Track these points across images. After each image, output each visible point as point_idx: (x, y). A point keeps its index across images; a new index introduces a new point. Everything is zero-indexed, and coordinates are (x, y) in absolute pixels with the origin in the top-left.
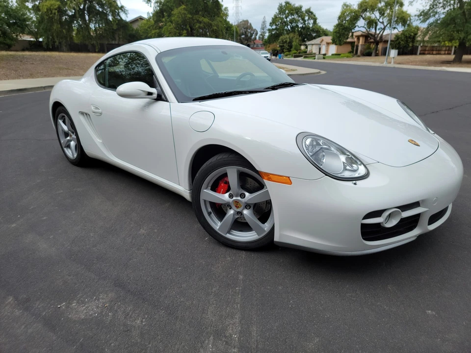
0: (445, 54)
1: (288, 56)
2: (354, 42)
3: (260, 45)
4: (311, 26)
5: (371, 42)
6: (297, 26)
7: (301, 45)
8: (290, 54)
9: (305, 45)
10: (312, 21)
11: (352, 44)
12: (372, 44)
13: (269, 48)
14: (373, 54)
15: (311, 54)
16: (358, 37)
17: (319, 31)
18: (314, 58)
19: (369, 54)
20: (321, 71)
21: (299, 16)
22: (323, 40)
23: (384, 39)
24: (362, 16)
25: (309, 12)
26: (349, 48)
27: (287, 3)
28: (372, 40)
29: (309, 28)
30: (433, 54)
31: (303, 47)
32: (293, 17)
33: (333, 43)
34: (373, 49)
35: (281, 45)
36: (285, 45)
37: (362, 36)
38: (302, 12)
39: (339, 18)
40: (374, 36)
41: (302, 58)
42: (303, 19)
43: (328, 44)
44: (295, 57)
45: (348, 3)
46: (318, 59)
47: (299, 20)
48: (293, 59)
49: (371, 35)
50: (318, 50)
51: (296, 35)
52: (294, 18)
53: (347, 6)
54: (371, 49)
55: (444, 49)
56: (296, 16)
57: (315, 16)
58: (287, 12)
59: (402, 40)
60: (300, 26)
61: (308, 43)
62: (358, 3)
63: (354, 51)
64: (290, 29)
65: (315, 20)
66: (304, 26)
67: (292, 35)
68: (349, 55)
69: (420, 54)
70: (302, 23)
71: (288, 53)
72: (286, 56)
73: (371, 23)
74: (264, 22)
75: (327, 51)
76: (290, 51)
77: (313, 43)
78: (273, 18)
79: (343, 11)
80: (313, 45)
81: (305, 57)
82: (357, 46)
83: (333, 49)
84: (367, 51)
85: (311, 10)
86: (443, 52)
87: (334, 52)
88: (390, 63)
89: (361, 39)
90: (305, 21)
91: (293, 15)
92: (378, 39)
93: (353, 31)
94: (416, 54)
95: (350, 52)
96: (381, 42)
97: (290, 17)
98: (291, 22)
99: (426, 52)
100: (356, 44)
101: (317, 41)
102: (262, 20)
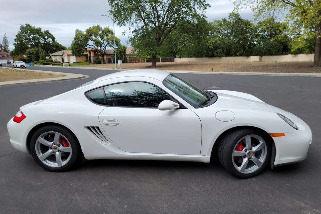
0: (142, 62)
1: (38, 64)
2: (88, 55)
3: (5, 56)
4: (51, 43)
5: (99, 55)
6: (40, 42)
7: (46, 56)
8: (39, 63)
9: (49, 56)
10: (51, 40)
11: (86, 55)
12: (99, 56)
13: (17, 58)
14: (102, 62)
15: (57, 63)
16: (90, 52)
17: (58, 46)
18: (62, 65)
19: (99, 63)
20: (86, 76)
21: (40, 36)
22: (64, 53)
23: (107, 53)
24: (90, 39)
25: (47, 33)
26: (84, 58)
27: (28, 25)
28: (99, 54)
29: (49, 44)
30: (135, 62)
31: (47, 58)
32: (34, 35)
33: (73, 55)
34: (101, 59)
35: (29, 56)
36: (32, 56)
37: (92, 51)
38: (42, 33)
39: (75, 39)
40: (100, 51)
41: (51, 65)
42: (44, 38)
43: (69, 55)
44: (44, 64)
45: (79, 30)
46: (65, 66)
47: (40, 38)
48: (42, 66)
49: (98, 50)
50: (62, 60)
51: (41, 49)
52: (36, 36)
53: (79, 32)
54: (99, 59)
55: (141, 59)
56: (37, 35)
57: (52, 36)
58: (29, 31)
59: (118, 54)
60: (42, 42)
61: (51, 55)
62: (86, 30)
63: (88, 60)
64: (33, 44)
65: (53, 39)
66: (45, 42)
67: (36, 49)
68: (85, 63)
69: (129, 62)
70: (43, 41)
71: (37, 62)
72: (35, 64)
73: (97, 43)
74: (5, 38)
75: (69, 60)
76: (38, 60)
77: (56, 55)
78: (17, 36)
79: (76, 34)
80: (56, 56)
81: (53, 65)
82: (90, 58)
83: (73, 59)
84: (98, 60)
85: (49, 32)
86: (140, 61)
87: (75, 61)
88: (119, 68)
89: (92, 53)
90: (45, 39)
91: (35, 34)
92: (103, 53)
93: (86, 47)
94: (127, 62)
95: (86, 61)
96: (105, 55)
97: (32, 36)
98: (34, 39)
99: (132, 61)
100: (89, 56)
101: (60, 53)
102: (3, 36)
